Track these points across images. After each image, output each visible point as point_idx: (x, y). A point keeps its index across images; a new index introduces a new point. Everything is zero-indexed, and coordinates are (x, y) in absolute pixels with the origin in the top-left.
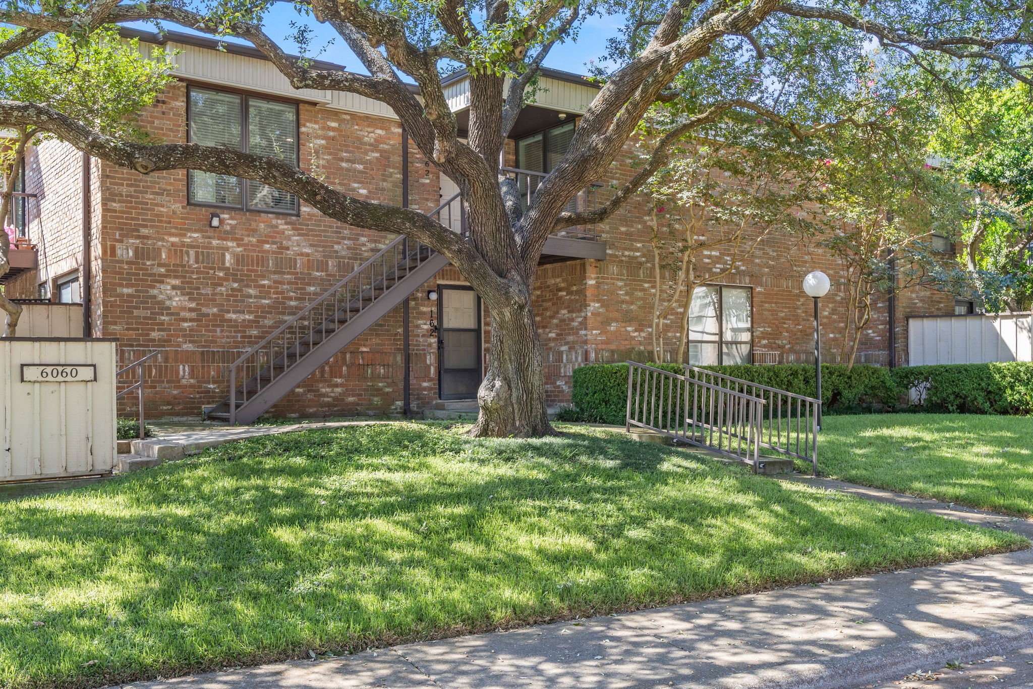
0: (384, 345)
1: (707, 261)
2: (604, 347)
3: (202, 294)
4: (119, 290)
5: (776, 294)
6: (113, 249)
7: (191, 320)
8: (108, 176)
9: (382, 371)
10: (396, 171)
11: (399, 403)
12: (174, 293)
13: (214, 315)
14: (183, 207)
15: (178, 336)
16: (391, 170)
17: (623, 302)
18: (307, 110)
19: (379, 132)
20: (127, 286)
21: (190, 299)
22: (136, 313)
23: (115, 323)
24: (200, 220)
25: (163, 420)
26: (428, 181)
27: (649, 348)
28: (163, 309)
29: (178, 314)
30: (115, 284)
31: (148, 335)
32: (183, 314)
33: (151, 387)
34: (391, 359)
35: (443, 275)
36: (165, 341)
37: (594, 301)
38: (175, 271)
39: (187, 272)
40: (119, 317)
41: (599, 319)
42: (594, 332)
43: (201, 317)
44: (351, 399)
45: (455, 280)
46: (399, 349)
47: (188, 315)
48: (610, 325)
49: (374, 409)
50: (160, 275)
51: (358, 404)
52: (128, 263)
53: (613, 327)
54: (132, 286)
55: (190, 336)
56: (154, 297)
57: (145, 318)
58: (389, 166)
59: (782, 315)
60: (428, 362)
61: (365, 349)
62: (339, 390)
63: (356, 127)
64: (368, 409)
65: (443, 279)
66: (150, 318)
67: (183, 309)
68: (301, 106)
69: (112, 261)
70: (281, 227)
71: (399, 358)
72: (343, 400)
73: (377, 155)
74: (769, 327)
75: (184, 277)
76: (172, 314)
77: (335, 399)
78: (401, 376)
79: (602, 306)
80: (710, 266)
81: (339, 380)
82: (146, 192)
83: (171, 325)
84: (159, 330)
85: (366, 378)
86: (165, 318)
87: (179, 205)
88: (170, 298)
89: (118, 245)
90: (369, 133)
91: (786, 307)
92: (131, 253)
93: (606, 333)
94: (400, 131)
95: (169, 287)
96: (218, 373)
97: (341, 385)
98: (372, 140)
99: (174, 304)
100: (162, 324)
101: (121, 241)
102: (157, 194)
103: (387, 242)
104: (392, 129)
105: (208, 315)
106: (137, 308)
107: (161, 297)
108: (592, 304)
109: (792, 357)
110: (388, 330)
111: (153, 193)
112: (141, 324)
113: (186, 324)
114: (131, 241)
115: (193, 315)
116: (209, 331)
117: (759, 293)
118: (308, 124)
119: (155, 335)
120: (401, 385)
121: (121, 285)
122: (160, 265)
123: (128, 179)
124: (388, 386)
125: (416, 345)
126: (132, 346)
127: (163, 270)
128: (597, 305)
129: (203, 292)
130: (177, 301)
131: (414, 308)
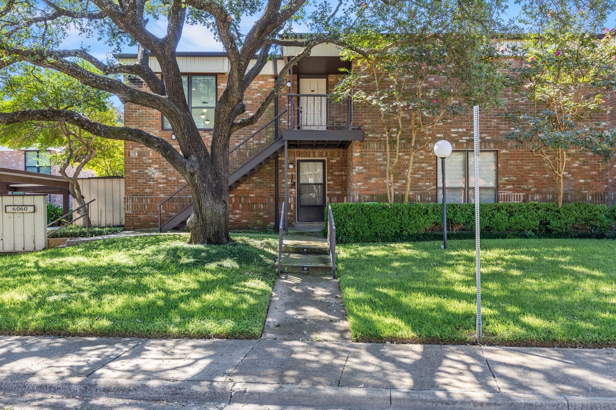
0: (263, 193)
1: (454, 135)
2: (366, 192)
3: (168, 171)
4: (131, 171)
5: (522, 154)
6: (129, 153)
7: (163, 183)
8: (126, 121)
9: (262, 207)
11: (272, 223)
12: (155, 171)
13: (174, 180)
14: (160, 132)
15: (157, 191)
17: (381, 165)
18: (221, 77)
20: (135, 169)
21: (163, 174)
22: (139, 181)
23: (130, 186)
24: (167, 137)
25: (151, 229)
27: (403, 192)
28: (150, 179)
29: (157, 181)
30: (130, 169)
31: (144, 190)
32: (159, 181)
33: (145, 214)
34: (267, 200)
35: (299, 154)
36: (152, 193)
37: (358, 165)
38: (156, 161)
39: (161, 161)
40: (131, 183)
41: (362, 176)
42: (358, 184)
43: (168, 182)
44: (244, 221)
45: (307, 157)
46: (272, 195)
47: (162, 181)
48: (370, 179)
49: (258, 226)
50: (150, 163)
51: (249, 224)
52: (136, 159)
53: (373, 180)
54: (137, 169)
55: (163, 191)
56: (147, 173)
57: (143, 183)
59: (528, 168)
60: (290, 202)
61: (252, 195)
62: (238, 216)
64: (254, 226)
65: (299, 156)
66: (145, 183)
67: (160, 178)
68: (218, 76)
69: (128, 158)
70: (207, 137)
71: (272, 200)
72: (240, 221)
73: (260, 94)
74: (514, 176)
75: (160, 164)
76: (155, 181)
77: (236, 221)
78: (273, 209)
79: (365, 168)
80: (457, 139)
81: (238, 211)
82: (143, 126)
83: (154, 186)
84: (149, 188)
85: (253, 210)
86: (152, 183)
87: (158, 131)
88: (154, 174)
89: (131, 151)
90: (255, 84)
91: (532, 163)
92: (136, 154)
93: (368, 184)
94: (273, 80)
95: (153, 169)
96: (176, 208)
97: (239, 214)
98: (257, 87)
99: (156, 176)
100: (150, 185)
101: (132, 149)
102: (148, 126)
105: (171, 181)
106: (139, 179)
107: (150, 173)
108: (357, 167)
109: (537, 197)
110: (265, 185)
111: (146, 126)
112: (141, 185)
113: (161, 185)
114: (137, 149)
115: (164, 181)
116: (172, 188)
117: (504, 154)
118: (221, 84)
119: (147, 190)
120: (273, 214)
121: (132, 169)
122: (149, 159)
123: (135, 121)
124: (266, 214)
125: (282, 193)
126: (137, 196)
127: (150, 161)
128: (361, 168)
129: (169, 170)
130: (157, 175)
131: (281, 173)
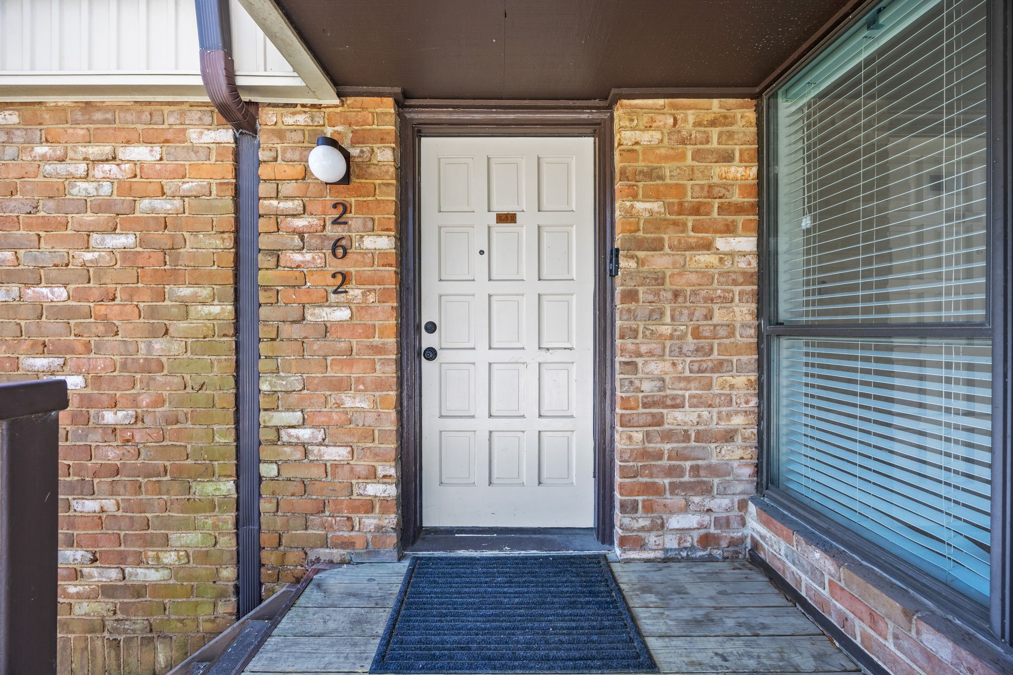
10: (204, 292)
16: (185, 291)
19: (141, 153)
26: (343, 314)
58: (175, 277)
63: (41, 150)
73: (124, 241)
90: (95, 163)
103: (169, 558)
104: (193, 134)
